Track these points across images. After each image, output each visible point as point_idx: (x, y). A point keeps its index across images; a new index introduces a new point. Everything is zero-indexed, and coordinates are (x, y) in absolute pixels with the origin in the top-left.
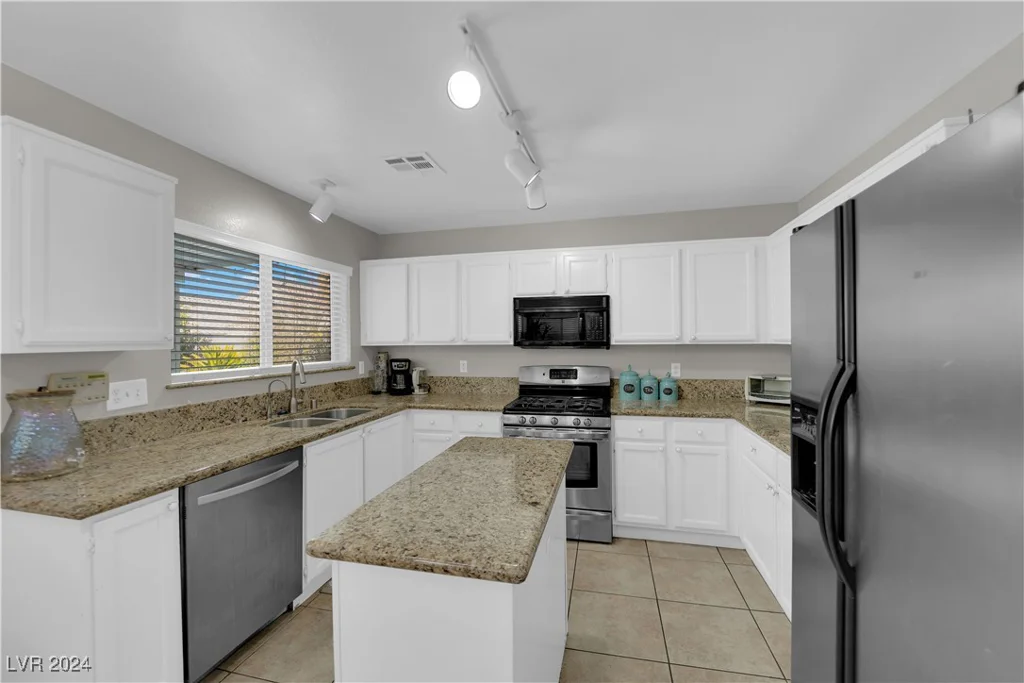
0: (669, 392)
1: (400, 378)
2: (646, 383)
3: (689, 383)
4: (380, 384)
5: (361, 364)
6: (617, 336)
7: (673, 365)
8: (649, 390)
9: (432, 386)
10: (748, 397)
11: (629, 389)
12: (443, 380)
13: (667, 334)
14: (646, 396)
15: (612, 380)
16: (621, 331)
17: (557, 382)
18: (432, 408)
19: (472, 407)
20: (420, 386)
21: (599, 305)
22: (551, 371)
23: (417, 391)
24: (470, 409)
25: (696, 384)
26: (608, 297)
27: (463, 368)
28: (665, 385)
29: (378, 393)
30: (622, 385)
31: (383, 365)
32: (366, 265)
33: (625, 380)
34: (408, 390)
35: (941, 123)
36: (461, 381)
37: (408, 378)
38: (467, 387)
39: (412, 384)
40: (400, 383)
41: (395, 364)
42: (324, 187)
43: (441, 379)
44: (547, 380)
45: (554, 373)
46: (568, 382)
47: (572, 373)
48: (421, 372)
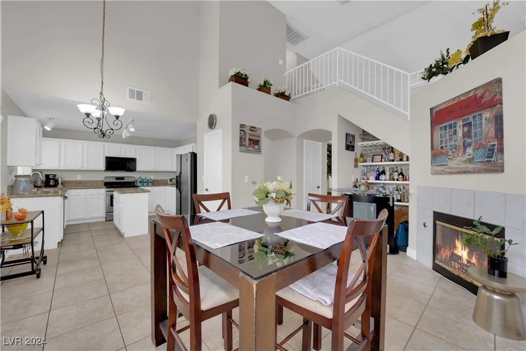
0: (151, 182)
1: (52, 181)
2: (145, 181)
3: (155, 180)
6: (138, 169)
7: (151, 176)
8: (146, 182)
9: (64, 183)
10: (169, 183)
11: (140, 182)
13: (151, 168)
14: (145, 184)
15: (135, 180)
16: (139, 167)
17: (119, 181)
18: (79, 188)
20: (62, 184)
21: (133, 160)
23: (60, 185)
24: (94, 188)
25: (157, 181)
26: (136, 158)
27: (79, 177)
28: (150, 181)
33: (139, 180)
34: (56, 185)
36: (79, 181)
37: (56, 181)
38: (81, 184)
39: (58, 183)
40: (52, 183)
41: (50, 176)
42: (50, 119)
43: (69, 181)
44: (115, 180)
45: (117, 178)
46: (122, 181)
47: (123, 178)
48: (62, 179)
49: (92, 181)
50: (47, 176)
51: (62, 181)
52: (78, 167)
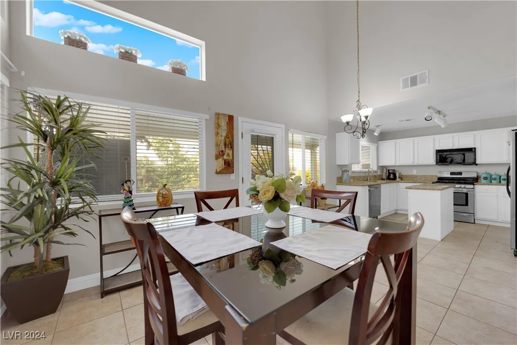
0: (505, 180)
1: (392, 175)
2: (494, 177)
4: (384, 177)
5: (379, 171)
6: (480, 161)
8: (494, 179)
9: (403, 177)
11: (486, 178)
12: (407, 176)
14: (494, 181)
15: (477, 176)
16: (481, 159)
17: (455, 176)
18: (404, 182)
20: (399, 177)
21: (472, 150)
22: (451, 173)
23: (398, 179)
26: (475, 148)
27: (415, 172)
28: (502, 177)
29: (384, 179)
30: (482, 178)
31: (385, 171)
32: (380, 142)
33: (484, 175)
34: (395, 178)
36: (414, 176)
37: (395, 175)
38: (416, 178)
40: (392, 176)
41: (391, 171)
42: (377, 127)
46: (459, 176)
48: (399, 174)
49: (426, 176)
52: (410, 162)
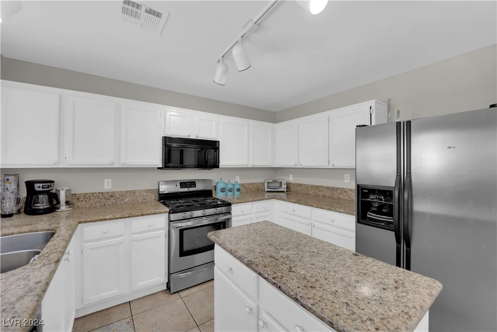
0: (238, 190)
1: (43, 198)
2: (230, 186)
3: (243, 185)
6: (222, 163)
7: (237, 177)
8: (230, 190)
9: (75, 201)
10: (266, 190)
11: (223, 190)
12: (87, 197)
14: (230, 194)
17: (186, 190)
18: (106, 219)
19: (144, 213)
20: (67, 203)
22: (181, 183)
23: (63, 207)
24: (142, 215)
25: (245, 186)
28: (236, 187)
29: (9, 215)
30: (219, 189)
31: (11, 187)
34: (54, 207)
35: (374, 100)
36: (106, 195)
37: (54, 197)
38: (112, 200)
39: (58, 202)
40: (43, 203)
41: (36, 185)
43: (85, 195)
44: (178, 189)
45: (183, 184)
46: (191, 189)
47: (192, 184)
48: (68, 191)
49: (134, 192)
50: (30, 185)
51: (66, 196)
